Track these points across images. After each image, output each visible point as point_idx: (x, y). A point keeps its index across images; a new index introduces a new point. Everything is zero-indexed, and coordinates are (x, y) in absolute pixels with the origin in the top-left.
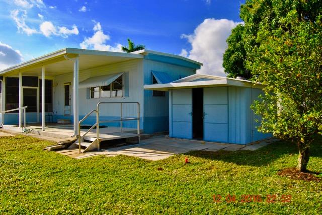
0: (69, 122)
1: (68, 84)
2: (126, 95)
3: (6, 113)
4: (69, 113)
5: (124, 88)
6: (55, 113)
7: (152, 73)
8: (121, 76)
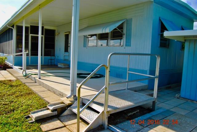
0: (67, 66)
1: (68, 33)
2: (128, 44)
3: (16, 55)
4: (68, 59)
5: (124, 37)
6: (56, 57)
7: (160, 20)
8: (123, 23)
